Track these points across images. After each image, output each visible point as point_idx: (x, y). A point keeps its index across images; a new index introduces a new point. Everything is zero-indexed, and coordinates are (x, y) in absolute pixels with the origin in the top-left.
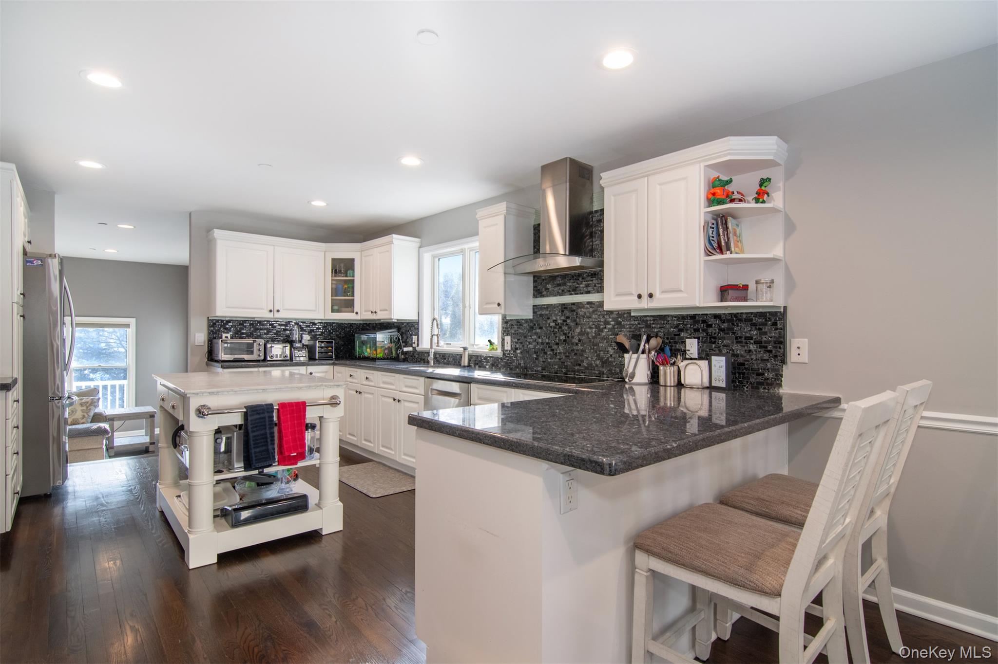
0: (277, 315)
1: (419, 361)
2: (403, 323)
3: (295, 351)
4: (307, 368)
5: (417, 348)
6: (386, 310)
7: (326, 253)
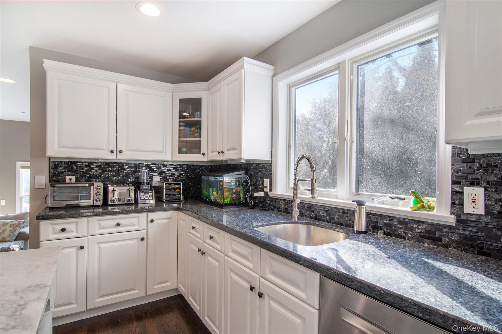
0: (120, 156)
1: (272, 209)
2: (251, 165)
3: (141, 194)
4: (147, 214)
5: (270, 194)
6: (236, 149)
7: (174, 94)
